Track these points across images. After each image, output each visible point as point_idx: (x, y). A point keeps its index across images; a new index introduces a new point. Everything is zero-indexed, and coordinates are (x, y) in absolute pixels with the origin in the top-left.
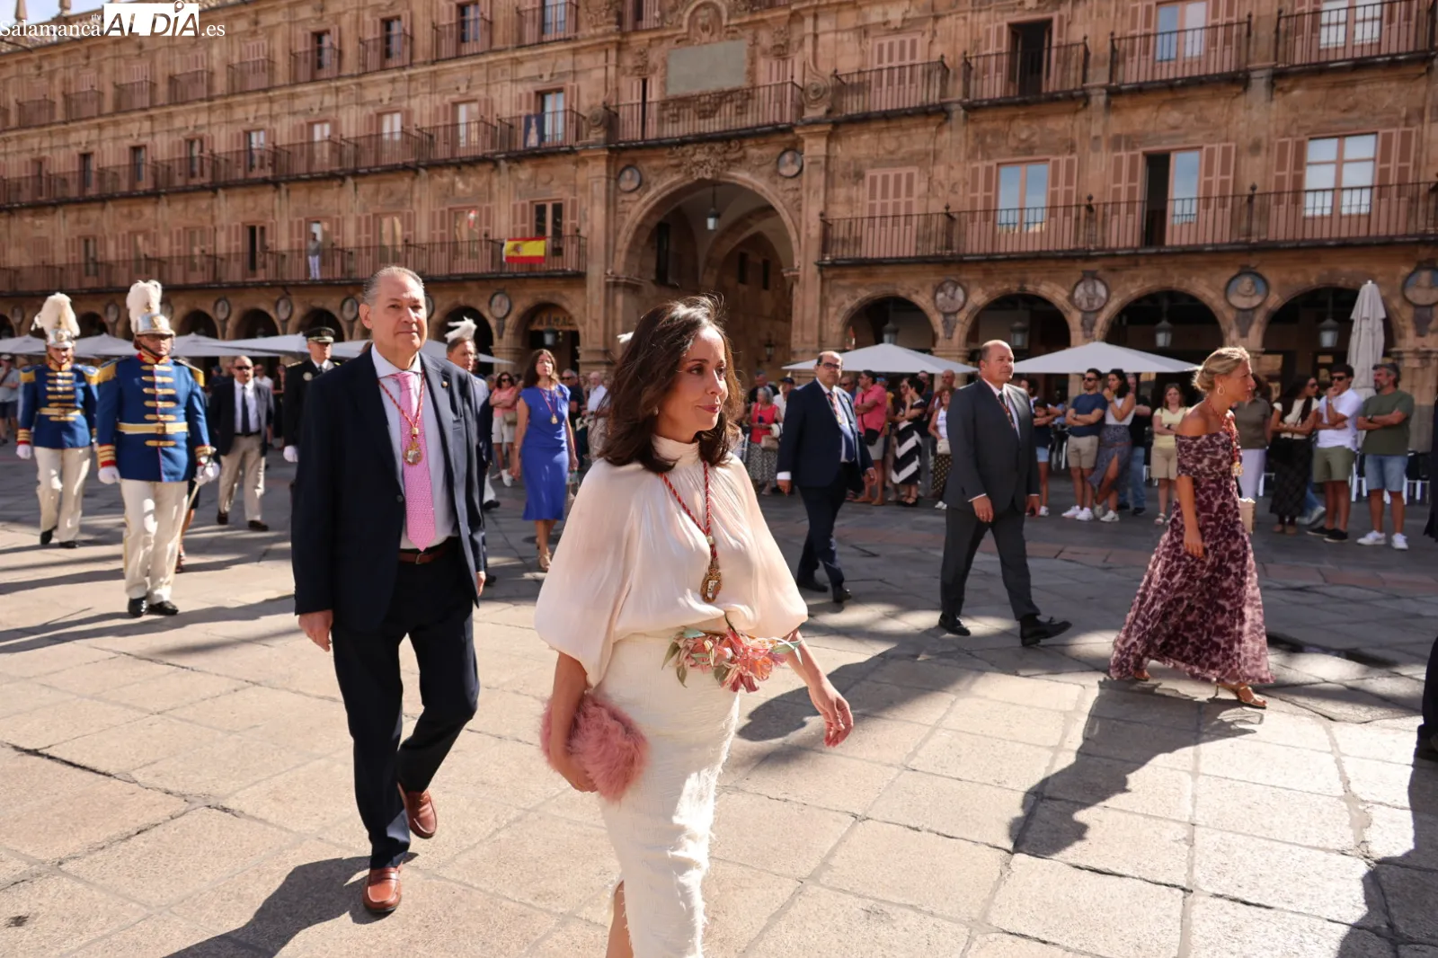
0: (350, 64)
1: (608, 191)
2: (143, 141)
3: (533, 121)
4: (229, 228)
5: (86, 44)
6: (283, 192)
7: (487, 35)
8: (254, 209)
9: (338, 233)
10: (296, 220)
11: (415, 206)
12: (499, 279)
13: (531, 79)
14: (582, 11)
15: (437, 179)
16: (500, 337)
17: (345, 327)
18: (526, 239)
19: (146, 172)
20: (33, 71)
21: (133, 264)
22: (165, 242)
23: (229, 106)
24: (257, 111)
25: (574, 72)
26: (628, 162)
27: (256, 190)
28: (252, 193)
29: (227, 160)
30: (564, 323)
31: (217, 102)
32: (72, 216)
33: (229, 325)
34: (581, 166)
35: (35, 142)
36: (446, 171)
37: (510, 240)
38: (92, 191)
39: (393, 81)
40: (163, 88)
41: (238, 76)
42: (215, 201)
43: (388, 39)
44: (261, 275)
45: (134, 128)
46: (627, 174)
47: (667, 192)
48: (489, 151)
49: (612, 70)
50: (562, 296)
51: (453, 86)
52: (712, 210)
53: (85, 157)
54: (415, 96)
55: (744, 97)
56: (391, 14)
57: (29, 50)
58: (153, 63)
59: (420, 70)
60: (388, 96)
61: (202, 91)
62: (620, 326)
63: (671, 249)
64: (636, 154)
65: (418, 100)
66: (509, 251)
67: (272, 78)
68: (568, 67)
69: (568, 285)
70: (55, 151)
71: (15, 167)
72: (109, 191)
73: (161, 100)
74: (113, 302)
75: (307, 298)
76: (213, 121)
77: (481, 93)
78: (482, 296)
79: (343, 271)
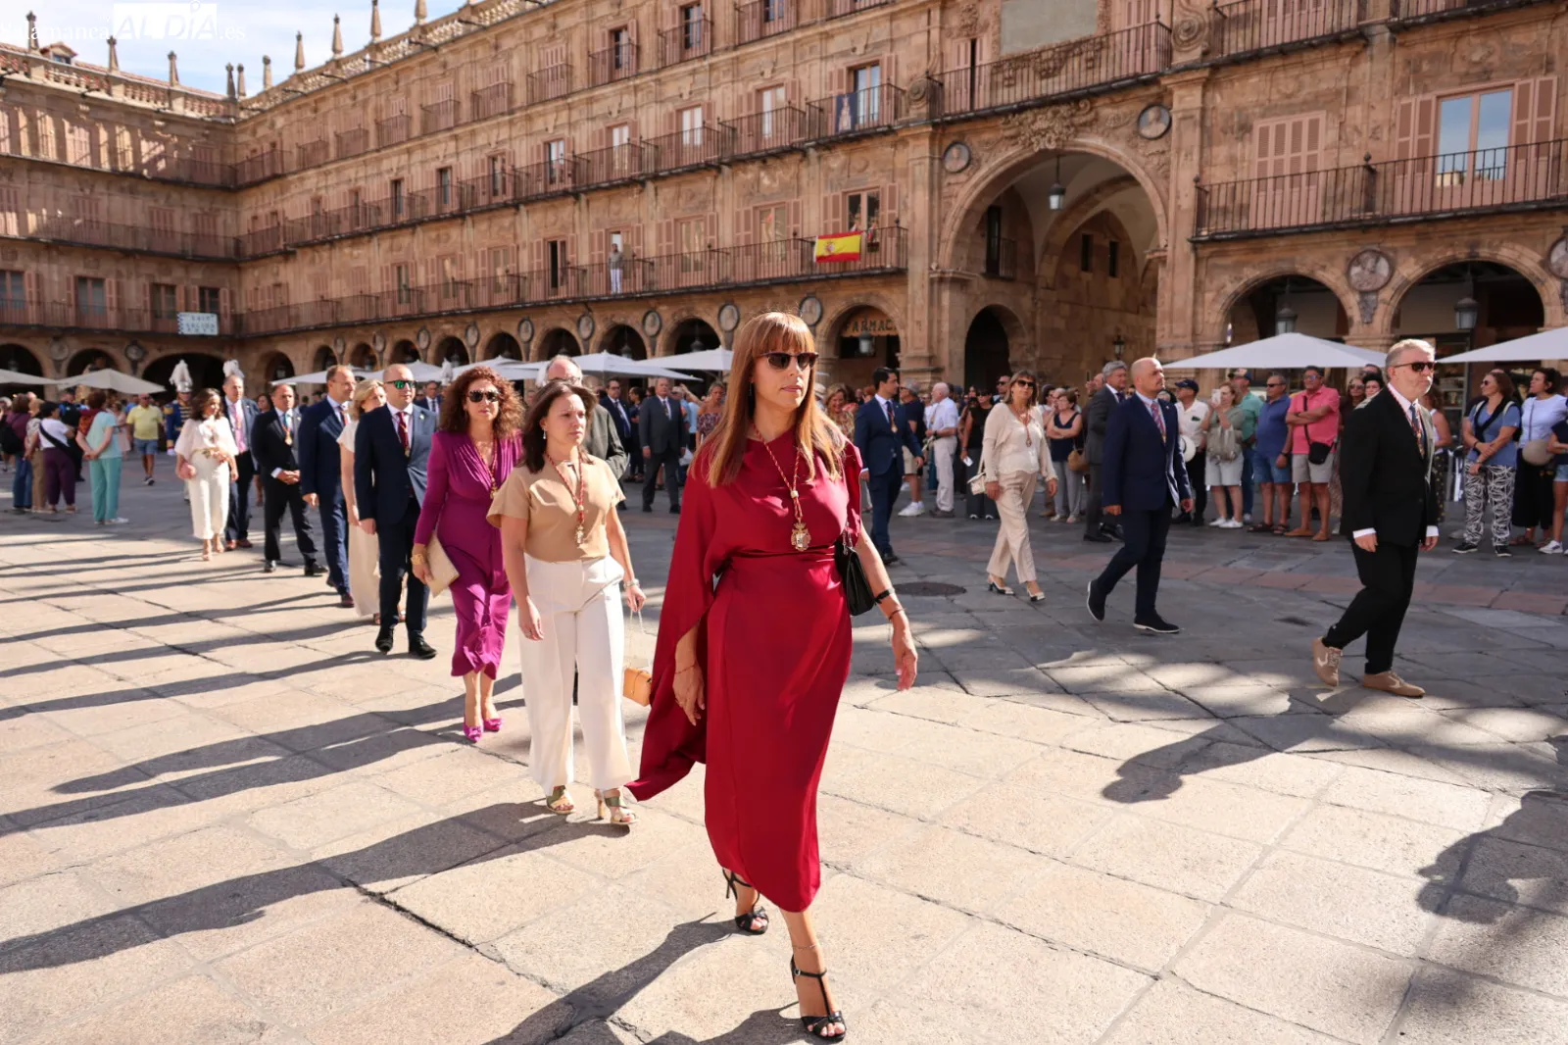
0: (649, 61)
1: (931, 174)
2: (450, 161)
3: (846, 101)
4: (532, 244)
5: (395, 69)
7: (793, 9)
8: (555, 224)
9: (638, 244)
10: (596, 232)
11: (718, 207)
12: (810, 281)
13: (843, 54)
15: (741, 175)
17: (647, 342)
18: (836, 235)
19: (452, 193)
20: (349, 102)
21: (442, 288)
22: (471, 264)
23: (529, 118)
24: (556, 120)
25: (892, 40)
26: (954, 138)
27: (556, 203)
28: (554, 206)
29: (527, 175)
30: (882, 328)
31: (518, 115)
32: (386, 244)
33: (533, 347)
34: (900, 147)
35: (351, 173)
36: (750, 167)
37: (820, 238)
38: (403, 218)
39: (694, 72)
40: (466, 106)
41: (537, 85)
42: (517, 217)
43: (687, 28)
44: (563, 292)
45: (439, 150)
46: (954, 152)
47: (1001, 169)
48: (796, 139)
49: (935, 33)
50: (879, 297)
51: (757, 72)
52: (1056, 186)
53: (396, 183)
54: (716, 87)
55: (1094, 48)
57: (344, 82)
58: (456, 82)
59: (722, 57)
60: (688, 90)
61: (503, 105)
62: (946, 327)
63: (1004, 235)
64: (965, 127)
65: (720, 90)
66: (820, 249)
67: (570, 83)
68: (885, 36)
69: (886, 285)
70: (370, 180)
71: (335, 200)
72: (419, 216)
73: (464, 118)
74: (424, 328)
75: (609, 314)
76: (514, 135)
77: (787, 76)
78: (791, 302)
79: (644, 283)
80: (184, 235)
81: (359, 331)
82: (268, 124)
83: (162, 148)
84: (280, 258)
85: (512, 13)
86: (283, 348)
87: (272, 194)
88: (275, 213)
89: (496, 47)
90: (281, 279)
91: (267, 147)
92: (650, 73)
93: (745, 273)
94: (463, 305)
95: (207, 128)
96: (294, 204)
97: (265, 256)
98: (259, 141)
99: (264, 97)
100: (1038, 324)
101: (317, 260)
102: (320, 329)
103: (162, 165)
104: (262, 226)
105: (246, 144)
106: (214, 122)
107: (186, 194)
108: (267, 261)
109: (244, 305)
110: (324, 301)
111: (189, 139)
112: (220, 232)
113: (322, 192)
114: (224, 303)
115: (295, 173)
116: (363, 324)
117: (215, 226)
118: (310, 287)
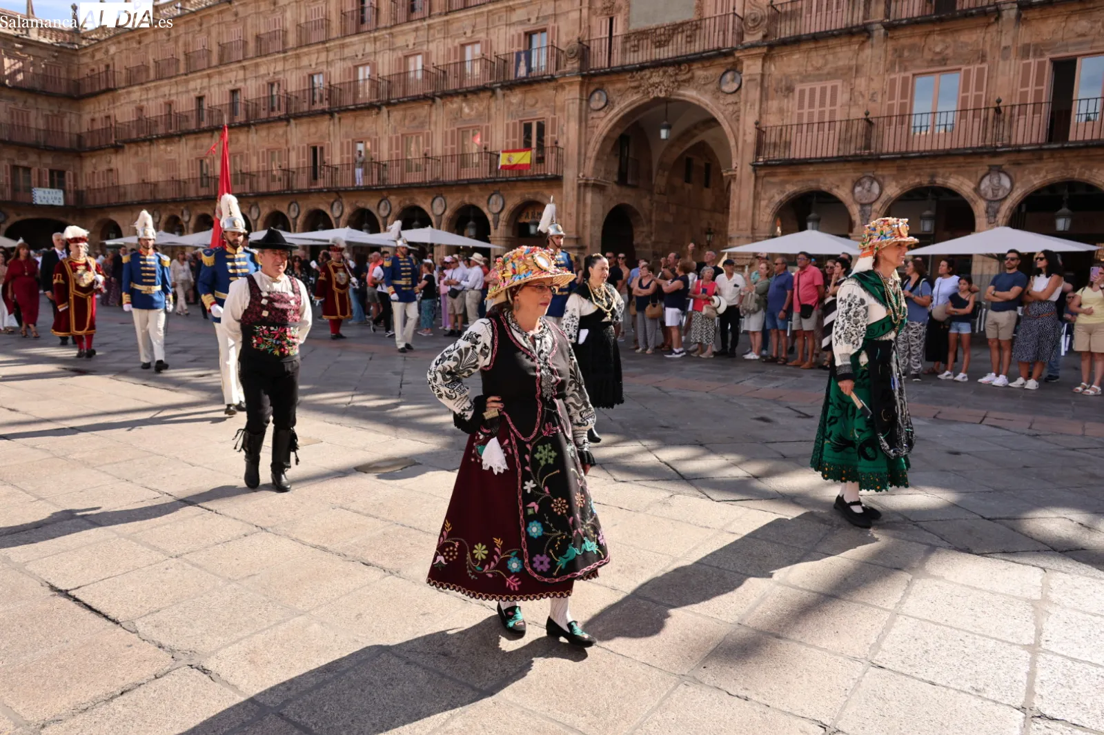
0: (385, 19)
1: (580, 110)
2: (239, 85)
3: (523, 56)
4: (299, 148)
5: (199, 16)
6: (336, 120)
8: (315, 134)
9: (375, 151)
10: (345, 141)
11: (433, 127)
12: (495, 182)
13: (521, 23)
15: (449, 105)
16: (496, 228)
17: (380, 222)
18: (515, 151)
19: (240, 109)
20: (165, 37)
22: (254, 159)
23: (298, 56)
24: (317, 59)
25: (555, 15)
26: (597, 86)
27: (317, 119)
28: (314, 121)
29: (296, 98)
31: (290, 53)
32: (191, 143)
33: (298, 222)
34: (560, 90)
35: (166, 90)
36: (455, 99)
37: (503, 152)
38: (204, 125)
39: (417, 30)
40: (252, 45)
41: (304, 31)
42: (288, 128)
44: (321, 184)
45: (232, 76)
46: (596, 95)
47: (628, 110)
48: (488, 81)
49: (585, 12)
50: (543, 195)
51: (461, 32)
52: (665, 123)
53: (200, 99)
54: (432, 41)
55: (692, 28)
58: (245, 26)
59: (436, 20)
60: (412, 42)
61: (279, 46)
62: (588, 218)
63: (631, 156)
64: (604, 79)
65: (435, 44)
66: (503, 161)
67: (328, 32)
68: (550, 11)
69: (548, 186)
70: (180, 96)
71: (154, 109)
72: (215, 124)
73: (251, 54)
75: (354, 200)
76: (287, 68)
77: (482, 36)
78: (482, 197)
79: (379, 179)
80: (38, 130)
81: (171, 207)
82: (103, 50)
83: (21, 64)
84: (112, 150)
86: (114, 217)
87: (106, 102)
88: (108, 117)
89: (275, 3)
90: (113, 166)
91: (102, 68)
92: (386, 28)
93: (450, 175)
94: (248, 190)
95: (56, 51)
96: (123, 110)
97: (101, 149)
98: (96, 63)
99: (101, 31)
100: (654, 218)
101: (140, 153)
102: (140, 203)
103: (20, 77)
104: (98, 126)
105: (87, 65)
106: (61, 47)
107: (40, 100)
108: (103, 152)
109: (84, 184)
110: (144, 182)
111: (42, 59)
112: (67, 130)
113: (144, 103)
114: (69, 182)
115: (124, 88)
116: (174, 201)
117: (62, 125)
118: (134, 173)
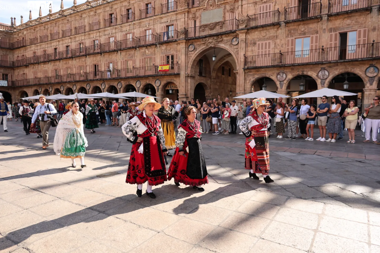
0: (119, 22)
1: (185, 51)
2: (69, 44)
3: (166, 33)
4: (90, 65)
5: (55, 21)
6: (103, 56)
7: (153, 11)
8: (96, 60)
9: (116, 66)
10: (106, 63)
11: (136, 58)
12: (157, 76)
13: (165, 22)
14: (178, 3)
15: (141, 50)
16: (158, 91)
17: (118, 90)
18: (164, 65)
19: (70, 52)
20: (43, 28)
21: (67, 75)
22: (74, 69)
23: (89, 34)
24: (96, 35)
25: (176, 20)
26: (191, 43)
28: (95, 56)
29: (89, 48)
30: (175, 87)
31: (86, 33)
32: (53, 64)
33: (90, 90)
34: (178, 45)
35: (44, 46)
36: (143, 48)
37: (160, 66)
38: (57, 58)
39: (130, 25)
40: (73, 31)
41: (91, 26)
42: (86, 58)
43: (128, 14)
44: (98, 77)
45: (67, 41)
46: (191, 46)
47: (202, 51)
48: (154, 42)
49: (186, 19)
50: (174, 80)
51: (145, 26)
52: (214, 55)
53: (56, 49)
54: (135, 29)
55: (222, 24)
56: (129, 8)
57: (42, 23)
58: (71, 24)
59: (136, 22)
60: (128, 29)
61: (83, 31)
62: (189, 87)
63: (203, 66)
64: (193, 41)
65: (136, 30)
66: (160, 68)
67: (100, 26)
68: (175, 19)
69: (175, 77)
70: (49, 48)
71: (39, 52)
72: (61, 57)
73: (73, 34)
74: (62, 85)
75: (109, 83)
76: (85, 38)
77: (152, 27)
78: (153, 81)
79: (118, 75)
81: (45, 86)
82: (22, 33)
84: (25, 67)
85: (85, 8)
86: (25, 90)
87: (23, 50)
88: (23, 55)
89: (81, 17)
90: (25, 72)
91: (21, 39)
92: (119, 25)
93: (142, 74)
94: (72, 80)
95: (5, 33)
96: (29, 53)
97: (20, 66)
98: (19, 37)
99: (21, 26)
100: (212, 87)
101: (35, 67)
102: (35, 85)
104: (20, 58)
105: (16, 38)
106: (7, 32)
108: (21, 68)
109: (15, 79)
110: (36, 78)
112: (9, 60)
113: (36, 51)
114: (9, 78)
115: (29, 45)
116: (46, 84)
117: (7, 58)
118: (32, 74)
